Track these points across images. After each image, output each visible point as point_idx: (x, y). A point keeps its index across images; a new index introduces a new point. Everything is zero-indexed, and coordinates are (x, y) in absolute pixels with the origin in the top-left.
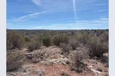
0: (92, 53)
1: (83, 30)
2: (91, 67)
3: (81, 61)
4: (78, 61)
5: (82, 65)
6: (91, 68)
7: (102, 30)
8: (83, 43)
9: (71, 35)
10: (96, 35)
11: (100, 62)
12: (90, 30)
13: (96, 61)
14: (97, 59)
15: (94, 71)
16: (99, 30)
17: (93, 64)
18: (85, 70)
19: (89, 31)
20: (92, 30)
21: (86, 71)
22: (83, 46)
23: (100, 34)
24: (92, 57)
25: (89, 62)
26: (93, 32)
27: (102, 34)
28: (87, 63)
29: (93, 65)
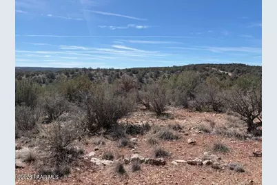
0: (95, 122)
1: (77, 70)
2: (92, 154)
3: (69, 148)
4: (60, 149)
5: (70, 156)
6: (91, 157)
7: (118, 70)
8: (77, 102)
9: (47, 81)
10: (106, 81)
11: (112, 138)
12: (93, 70)
13: (104, 140)
14: (105, 134)
15: (98, 161)
16: (113, 70)
17: (96, 148)
18: (77, 165)
19: (93, 72)
20: (98, 70)
21: (81, 166)
22: (76, 107)
23: (115, 78)
24: (93, 131)
25: (87, 144)
26: (101, 74)
27: (119, 78)
28: (84, 148)
29: (96, 150)
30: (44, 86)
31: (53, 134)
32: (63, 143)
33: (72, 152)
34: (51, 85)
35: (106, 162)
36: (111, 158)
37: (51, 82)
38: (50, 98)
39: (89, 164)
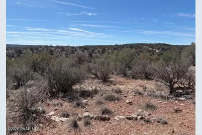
0: (55, 88)
1: (40, 47)
2: (52, 113)
3: (33, 108)
4: (26, 110)
5: (34, 115)
6: (52, 115)
7: (73, 47)
8: (40, 72)
9: (15, 55)
10: (64, 56)
11: (68, 100)
12: (53, 47)
13: (62, 102)
14: (62, 97)
15: (57, 119)
16: (69, 47)
17: (56, 108)
18: (40, 123)
19: (53, 49)
20: (57, 47)
21: (43, 123)
22: (39, 77)
23: (71, 53)
24: (53, 95)
25: (48, 105)
26: (60, 50)
27: (74, 53)
28: (46, 108)
29: (55, 110)
30: (13, 59)
31: (21, 98)
32: (29, 105)
33: (36, 112)
34: (19, 59)
35: (64, 119)
36: (67, 116)
37: (18, 56)
38: (18, 69)
39: (49, 121)
